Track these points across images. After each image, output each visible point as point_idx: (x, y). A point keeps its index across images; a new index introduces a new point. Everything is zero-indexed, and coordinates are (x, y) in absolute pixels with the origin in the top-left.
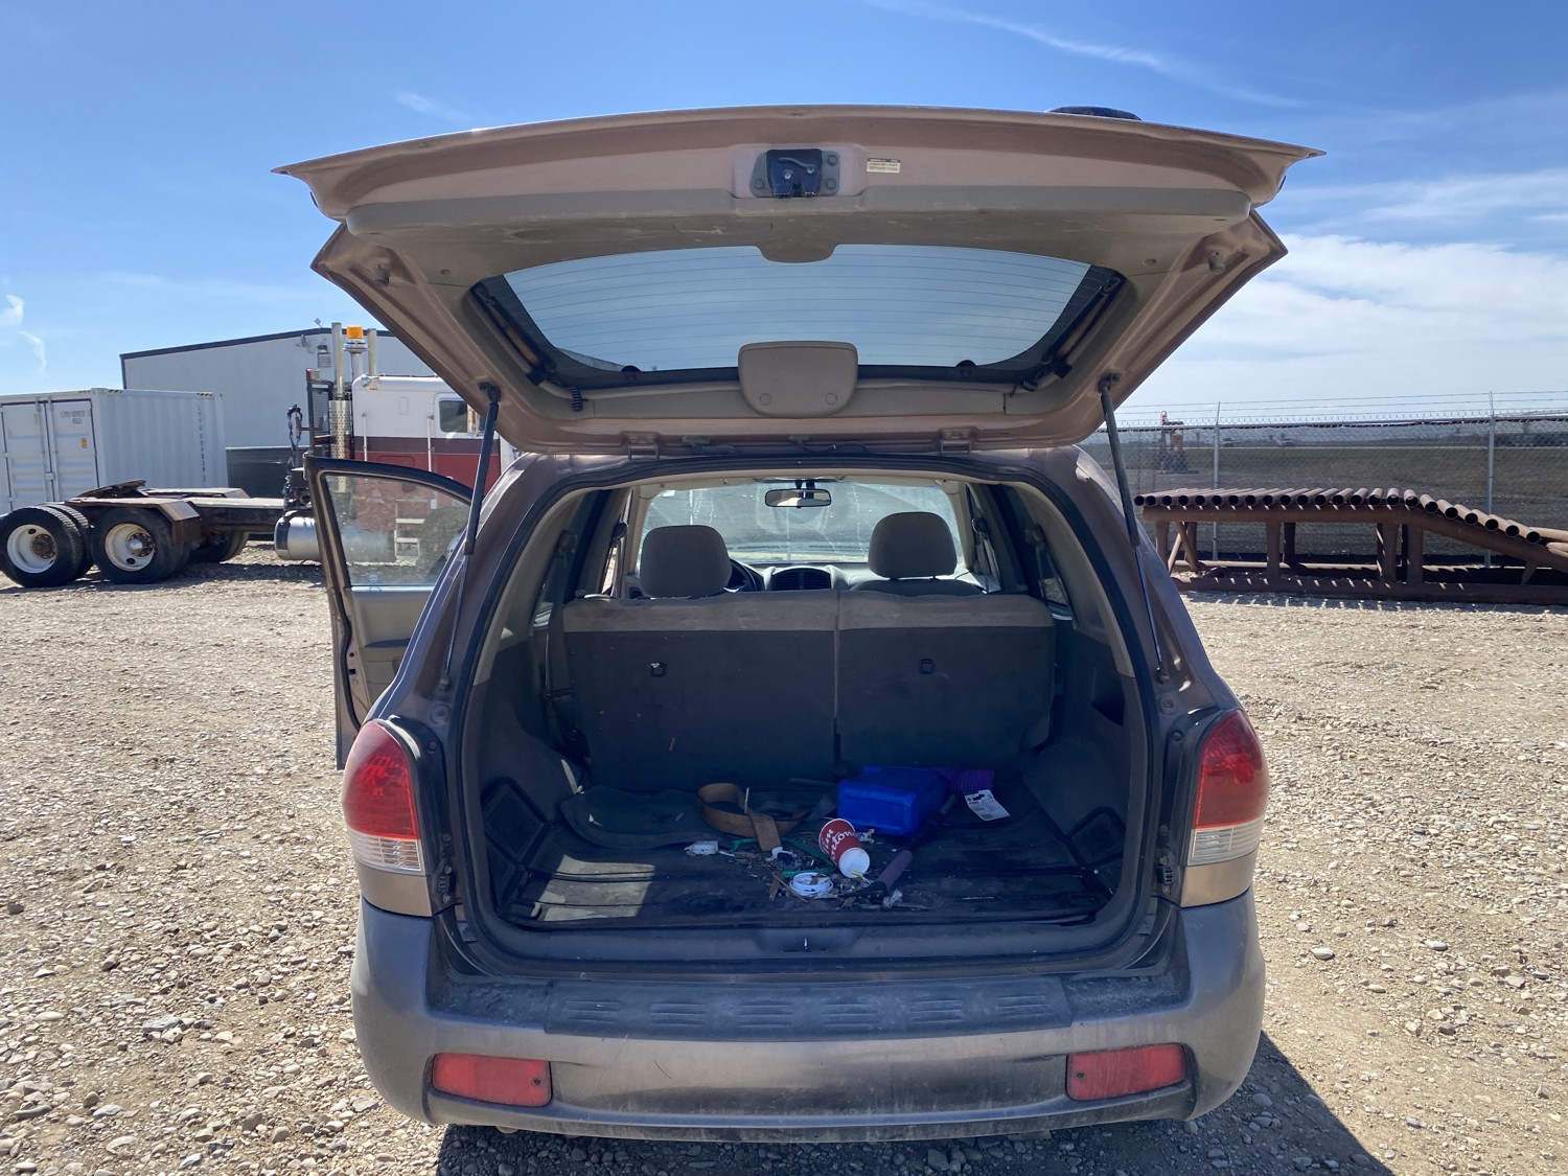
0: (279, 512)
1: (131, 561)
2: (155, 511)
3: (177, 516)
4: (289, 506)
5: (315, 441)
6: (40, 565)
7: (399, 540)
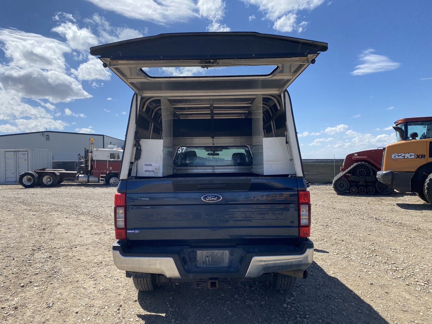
0: (76, 174)
1: (47, 183)
2: (53, 173)
3: (58, 174)
5: (85, 160)
6: (29, 184)
7: (101, 179)
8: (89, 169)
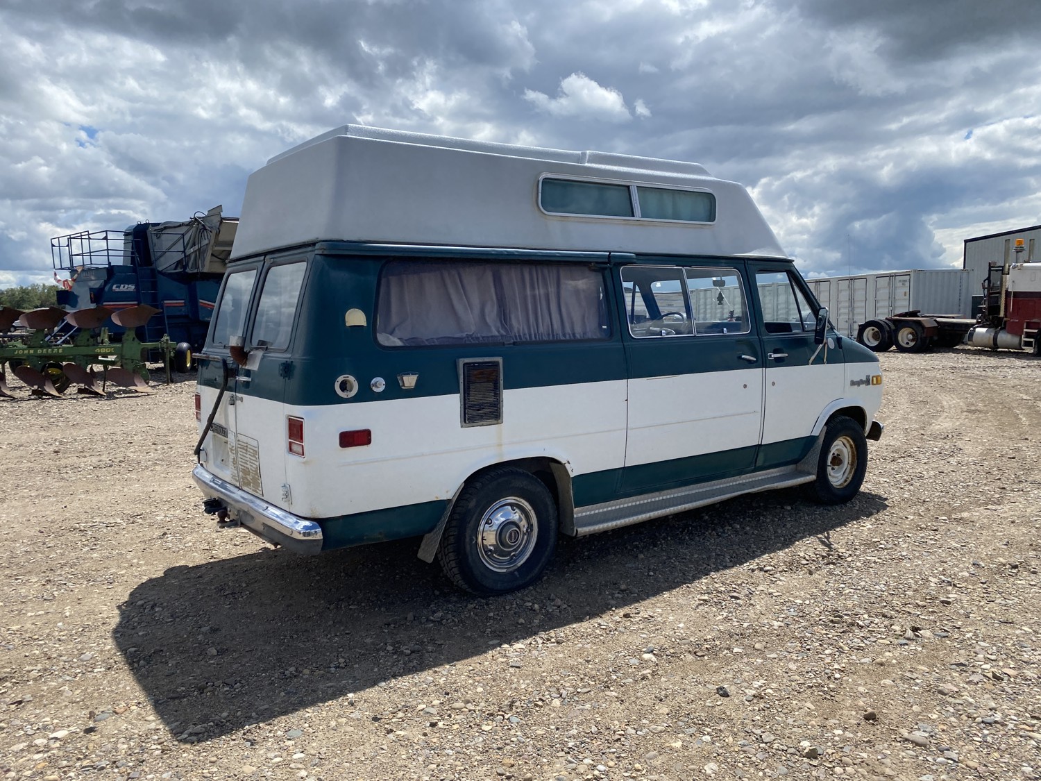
0: (972, 325)
1: (908, 343)
2: (920, 323)
3: (927, 325)
4: (978, 323)
5: (989, 294)
6: (874, 343)
7: (1024, 339)
8: (1002, 314)
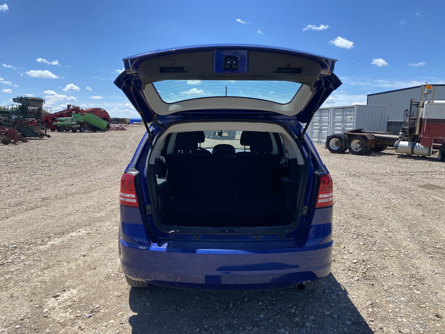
0: (397, 139)
1: (356, 149)
2: (364, 137)
3: (369, 138)
4: (400, 138)
5: (410, 119)
6: (336, 148)
7: (432, 150)
8: (417, 133)
